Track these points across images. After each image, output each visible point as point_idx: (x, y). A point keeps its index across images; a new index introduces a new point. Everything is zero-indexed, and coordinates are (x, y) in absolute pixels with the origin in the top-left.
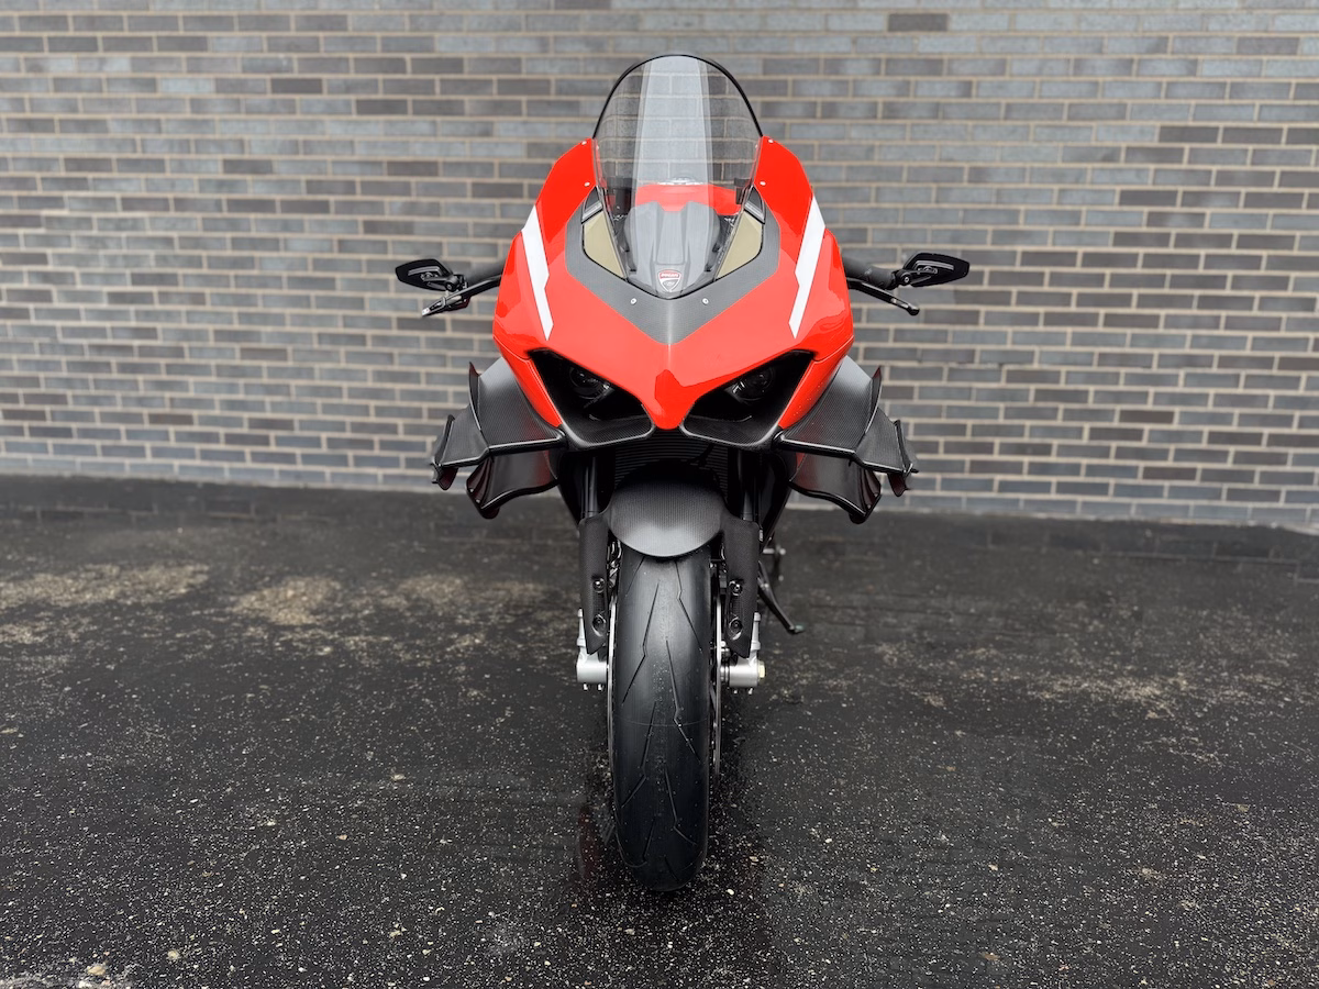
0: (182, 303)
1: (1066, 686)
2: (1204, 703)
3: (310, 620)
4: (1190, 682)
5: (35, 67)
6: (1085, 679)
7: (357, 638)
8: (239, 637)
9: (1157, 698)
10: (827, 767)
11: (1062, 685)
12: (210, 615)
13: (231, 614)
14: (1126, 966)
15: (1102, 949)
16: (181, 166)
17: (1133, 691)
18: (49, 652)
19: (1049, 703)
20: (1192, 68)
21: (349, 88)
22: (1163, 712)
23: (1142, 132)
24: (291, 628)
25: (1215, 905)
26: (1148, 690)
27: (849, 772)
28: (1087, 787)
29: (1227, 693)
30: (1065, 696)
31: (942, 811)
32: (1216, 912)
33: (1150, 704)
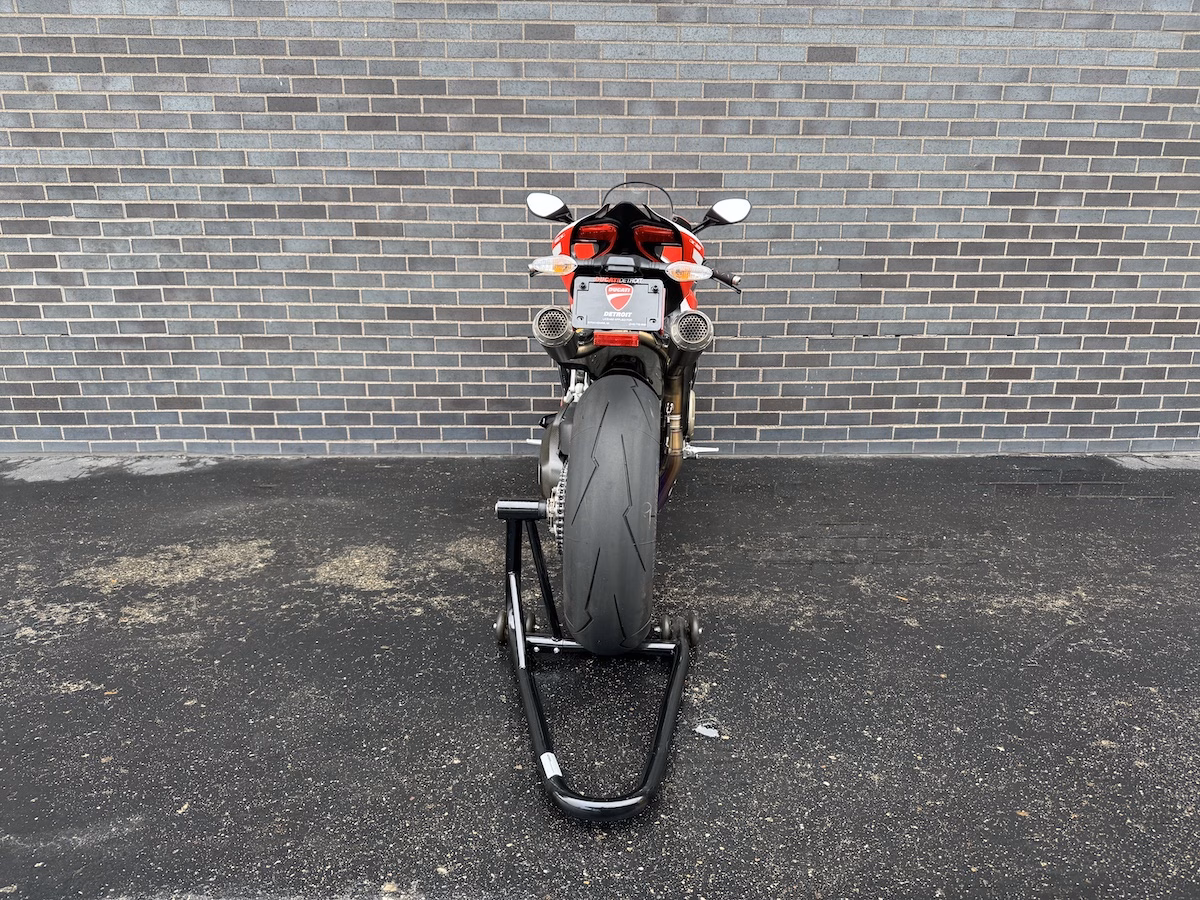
0: (187, 299)
1: (1002, 603)
2: (1102, 609)
3: (389, 585)
4: (1088, 594)
5: (39, 86)
6: (1013, 595)
7: (438, 599)
8: (336, 604)
9: (1069, 608)
10: (855, 681)
11: (998, 602)
12: (298, 586)
13: (316, 584)
14: (1114, 811)
15: (1093, 801)
16: (184, 176)
17: (1050, 605)
18: (178, 631)
19: (994, 617)
20: (1047, 93)
21: (341, 106)
22: (1075, 619)
23: (1008, 145)
24: (378, 593)
25: (1157, 763)
26: (1060, 603)
27: (872, 684)
28: (1045, 682)
29: (1116, 600)
30: (1003, 611)
31: (949, 709)
32: (1160, 767)
33: (1066, 614)
